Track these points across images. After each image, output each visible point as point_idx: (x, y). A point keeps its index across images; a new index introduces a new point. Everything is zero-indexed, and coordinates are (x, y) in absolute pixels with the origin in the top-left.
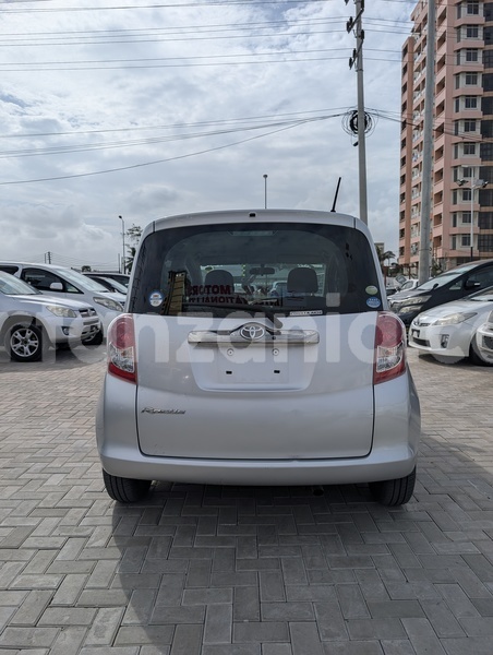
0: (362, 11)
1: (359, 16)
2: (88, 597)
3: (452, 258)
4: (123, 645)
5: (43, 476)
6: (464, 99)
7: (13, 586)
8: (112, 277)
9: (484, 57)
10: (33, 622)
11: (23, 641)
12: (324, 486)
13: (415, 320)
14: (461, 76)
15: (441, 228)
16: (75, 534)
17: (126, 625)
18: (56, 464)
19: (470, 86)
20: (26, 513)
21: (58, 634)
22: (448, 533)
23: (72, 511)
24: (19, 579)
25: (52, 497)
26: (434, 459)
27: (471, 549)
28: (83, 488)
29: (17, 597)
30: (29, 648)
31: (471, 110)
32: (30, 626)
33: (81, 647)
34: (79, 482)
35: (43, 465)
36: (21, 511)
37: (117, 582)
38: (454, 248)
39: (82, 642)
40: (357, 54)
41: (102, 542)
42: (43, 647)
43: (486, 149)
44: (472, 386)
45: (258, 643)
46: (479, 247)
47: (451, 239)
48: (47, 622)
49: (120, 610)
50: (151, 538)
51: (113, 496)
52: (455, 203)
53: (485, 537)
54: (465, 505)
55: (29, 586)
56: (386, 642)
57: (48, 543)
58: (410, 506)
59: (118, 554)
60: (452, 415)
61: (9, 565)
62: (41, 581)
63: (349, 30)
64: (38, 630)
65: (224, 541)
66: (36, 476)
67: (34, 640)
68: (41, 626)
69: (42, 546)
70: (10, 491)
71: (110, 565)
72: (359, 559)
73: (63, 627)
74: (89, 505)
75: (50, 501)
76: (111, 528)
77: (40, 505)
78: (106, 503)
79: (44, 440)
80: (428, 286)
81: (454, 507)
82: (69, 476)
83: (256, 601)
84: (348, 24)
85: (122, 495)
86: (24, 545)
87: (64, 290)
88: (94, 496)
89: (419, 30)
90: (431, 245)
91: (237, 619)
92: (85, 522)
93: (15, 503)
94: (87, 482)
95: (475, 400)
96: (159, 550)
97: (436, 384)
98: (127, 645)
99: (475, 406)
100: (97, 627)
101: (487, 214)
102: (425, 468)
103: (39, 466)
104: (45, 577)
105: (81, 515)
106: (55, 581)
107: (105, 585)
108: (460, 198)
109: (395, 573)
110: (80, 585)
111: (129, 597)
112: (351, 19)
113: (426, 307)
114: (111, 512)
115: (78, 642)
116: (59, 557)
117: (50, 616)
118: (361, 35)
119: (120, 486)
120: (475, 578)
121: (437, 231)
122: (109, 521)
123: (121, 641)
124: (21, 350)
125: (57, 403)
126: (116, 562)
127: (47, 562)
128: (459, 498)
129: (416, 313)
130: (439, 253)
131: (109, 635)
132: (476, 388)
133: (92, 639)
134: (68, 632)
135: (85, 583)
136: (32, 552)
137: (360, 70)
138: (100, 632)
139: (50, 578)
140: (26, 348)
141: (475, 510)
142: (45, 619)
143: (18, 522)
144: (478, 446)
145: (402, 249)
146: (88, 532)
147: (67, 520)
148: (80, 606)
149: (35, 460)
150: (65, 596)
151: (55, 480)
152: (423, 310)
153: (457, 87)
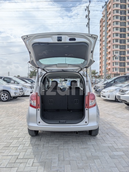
0: (89, 13)
1: (89, 14)
2: (26, 157)
3: (113, 74)
4: (34, 166)
5: (13, 130)
6: (115, 34)
7: (9, 155)
8: (26, 79)
9: (120, 24)
10: (14, 162)
11: (12, 166)
12: (78, 131)
13: (102, 91)
14: (114, 28)
15: (110, 66)
16: (22, 143)
17: (35, 162)
18: (15, 127)
19: (117, 31)
20: (10, 139)
21: (20, 165)
22: (106, 142)
23: (20, 138)
24: (10, 153)
25: (15, 135)
26: (104, 125)
27: (110, 145)
28: (22, 133)
29: (10, 157)
30: (14, 167)
31: (117, 37)
32: (14, 163)
33: (25, 167)
34: (21, 132)
35: (12, 128)
36: (8, 138)
37: (32, 154)
38: (113, 71)
39: (25, 166)
40: (88, 24)
41: (28, 145)
42: (17, 167)
43: (121, 47)
44: (115, 107)
45: (63, 165)
46: (120, 71)
47: (113, 69)
48: (17, 162)
49: (33, 159)
50: (39, 144)
51: (30, 135)
52: (113, 60)
53: (114, 142)
54: (110, 136)
55: (12, 155)
56: (90, 164)
57: (16, 145)
58: (98, 136)
59: (32, 147)
60: (109, 115)
61: (7, 150)
62: (15, 154)
63: (86, 18)
64: (15, 164)
65: (56, 144)
66: (11, 130)
67: (15, 166)
68: (16, 163)
69: (14, 146)
70: (5, 134)
71: (30, 150)
72: (86, 148)
73: (21, 163)
74: (24, 137)
75: (15, 136)
76: (30, 142)
77: (13, 137)
78: (28, 136)
79: (12, 122)
80: (106, 82)
81: (108, 136)
82: (19, 130)
83: (63, 157)
84: (86, 16)
85: (32, 134)
86: (10, 146)
87: (14, 83)
88: (25, 135)
89: (104, 17)
90: (108, 71)
91: (59, 160)
92: (24, 141)
93: (7, 137)
94: (23, 132)
95: (115, 111)
96: (41, 147)
97: (107, 107)
98: (35, 166)
99: (115, 112)
100: (28, 163)
101: (121, 63)
102: (102, 127)
103: (11, 128)
104: (16, 153)
105: (23, 139)
106: (18, 154)
107: (29, 154)
108: (114, 59)
109: (93, 150)
110: (24, 154)
111: (35, 156)
112: (87, 15)
113: (105, 87)
114: (29, 138)
115: (24, 166)
116: (18, 149)
117: (18, 161)
118: (89, 19)
119: (32, 132)
120: (111, 151)
121: (109, 67)
122: (29, 140)
123: (34, 165)
124: (4, 99)
125: (14, 113)
126: (32, 149)
127: (16, 150)
128: (109, 134)
129: (102, 89)
130: (110, 72)
131: (31, 164)
132: (116, 108)
133: (27, 165)
134: (22, 164)
135: (25, 154)
136: (12, 148)
137: (89, 28)
138: (29, 164)
139: (17, 153)
140: (5, 98)
141: (113, 137)
142: (17, 161)
143: (8, 141)
144: (115, 122)
145: (100, 71)
146: (25, 143)
147: (19, 140)
148: (24, 159)
149: (10, 127)
150: (21, 156)
151: (15, 131)
152: (104, 88)
153: (114, 31)
